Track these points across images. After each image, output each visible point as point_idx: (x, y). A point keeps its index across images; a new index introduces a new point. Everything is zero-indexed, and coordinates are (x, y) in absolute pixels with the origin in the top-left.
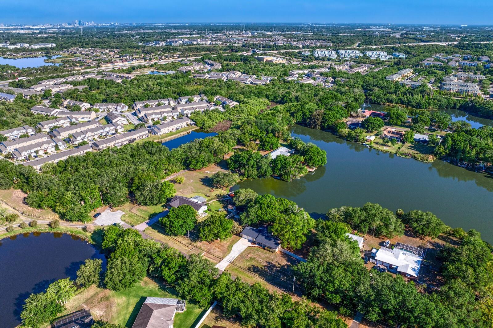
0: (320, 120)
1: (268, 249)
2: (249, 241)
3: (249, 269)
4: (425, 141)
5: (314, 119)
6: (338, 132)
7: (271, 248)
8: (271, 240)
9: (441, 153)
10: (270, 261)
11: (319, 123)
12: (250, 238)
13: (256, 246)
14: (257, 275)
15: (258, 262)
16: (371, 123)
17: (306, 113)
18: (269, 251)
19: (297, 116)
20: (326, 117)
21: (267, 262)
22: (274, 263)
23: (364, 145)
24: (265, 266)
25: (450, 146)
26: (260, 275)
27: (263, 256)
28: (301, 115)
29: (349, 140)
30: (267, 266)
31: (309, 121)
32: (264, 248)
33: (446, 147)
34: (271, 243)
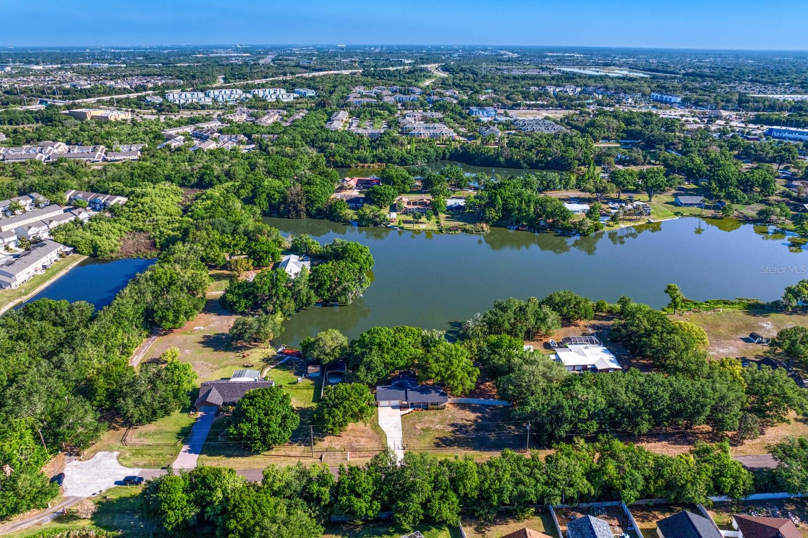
0: (304, 202)
1: (434, 407)
2: (394, 407)
3: (438, 445)
4: (459, 207)
5: (292, 202)
6: (341, 217)
7: (437, 404)
8: (430, 392)
9: (493, 218)
10: (452, 422)
11: (304, 209)
12: (396, 402)
13: (410, 410)
14: (455, 447)
15: (437, 430)
16: (381, 195)
17: (274, 195)
18: (437, 409)
19: (259, 203)
20: (312, 195)
21: (452, 425)
22: (460, 422)
23: (389, 228)
24: (453, 432)
25: (501, 207)
26: (459, 446)
27: (436, 420)
28: (265, 200)
29: (365, 226)
30: (457, 431)
31: (285, 208)
32: (427, 409)
33: (497, 208)
34: (433, 397)
